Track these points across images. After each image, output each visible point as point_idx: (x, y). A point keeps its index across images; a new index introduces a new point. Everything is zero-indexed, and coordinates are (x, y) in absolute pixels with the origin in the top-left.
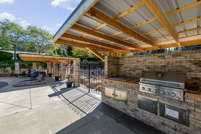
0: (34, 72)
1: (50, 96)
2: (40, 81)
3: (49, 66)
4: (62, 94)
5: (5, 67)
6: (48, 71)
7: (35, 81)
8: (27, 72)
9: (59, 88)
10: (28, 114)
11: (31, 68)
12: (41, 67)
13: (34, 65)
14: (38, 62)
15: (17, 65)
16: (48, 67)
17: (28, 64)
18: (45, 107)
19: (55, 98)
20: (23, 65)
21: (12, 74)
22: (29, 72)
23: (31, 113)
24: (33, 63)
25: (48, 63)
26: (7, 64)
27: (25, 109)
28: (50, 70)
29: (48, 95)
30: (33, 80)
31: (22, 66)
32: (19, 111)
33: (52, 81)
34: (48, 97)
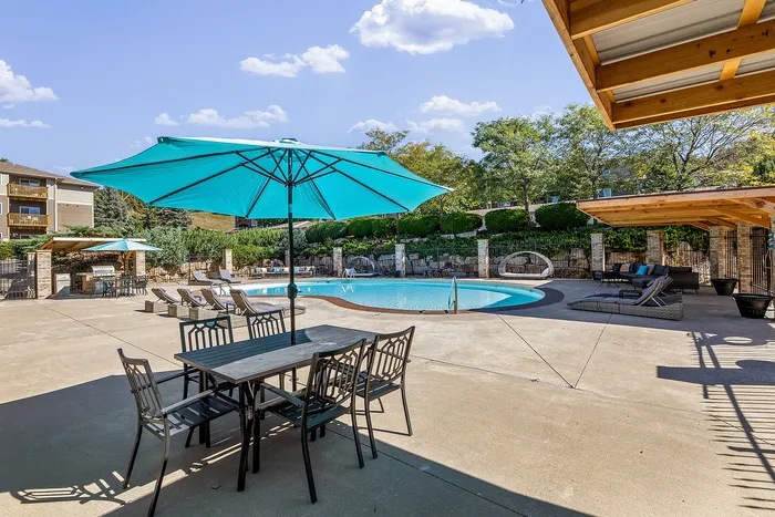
0: (648, 269)
1: (664, 372)
2: (649, 304)
3: (719, 245)
4: (735, 388)
5: (568, 248)
6: (715, 269)
7: (632, 301)
8: (625, 268)
9: (730, 355)
10: (554, 398)
11: (643, 251)
12: (689, 248)
13: (654, 241)
14: (673, 227)
15: (596, 241)
16: (713, 247)
17: (632, 237)
18: (616, 405)
19: (680, 389)
20: (617, 241)
21: (588, 270)
22: (634, 268)
23: (565, 399)
24: (649, 232)
25: (713, 231)
26: (573, 241)
27: (558, 381)
28: (723, 262)
29: (659, 367)
30: (627, 297)
31: (615, 246)
32: (541, 379)
33: (717, 315)
34: (654, 372)
